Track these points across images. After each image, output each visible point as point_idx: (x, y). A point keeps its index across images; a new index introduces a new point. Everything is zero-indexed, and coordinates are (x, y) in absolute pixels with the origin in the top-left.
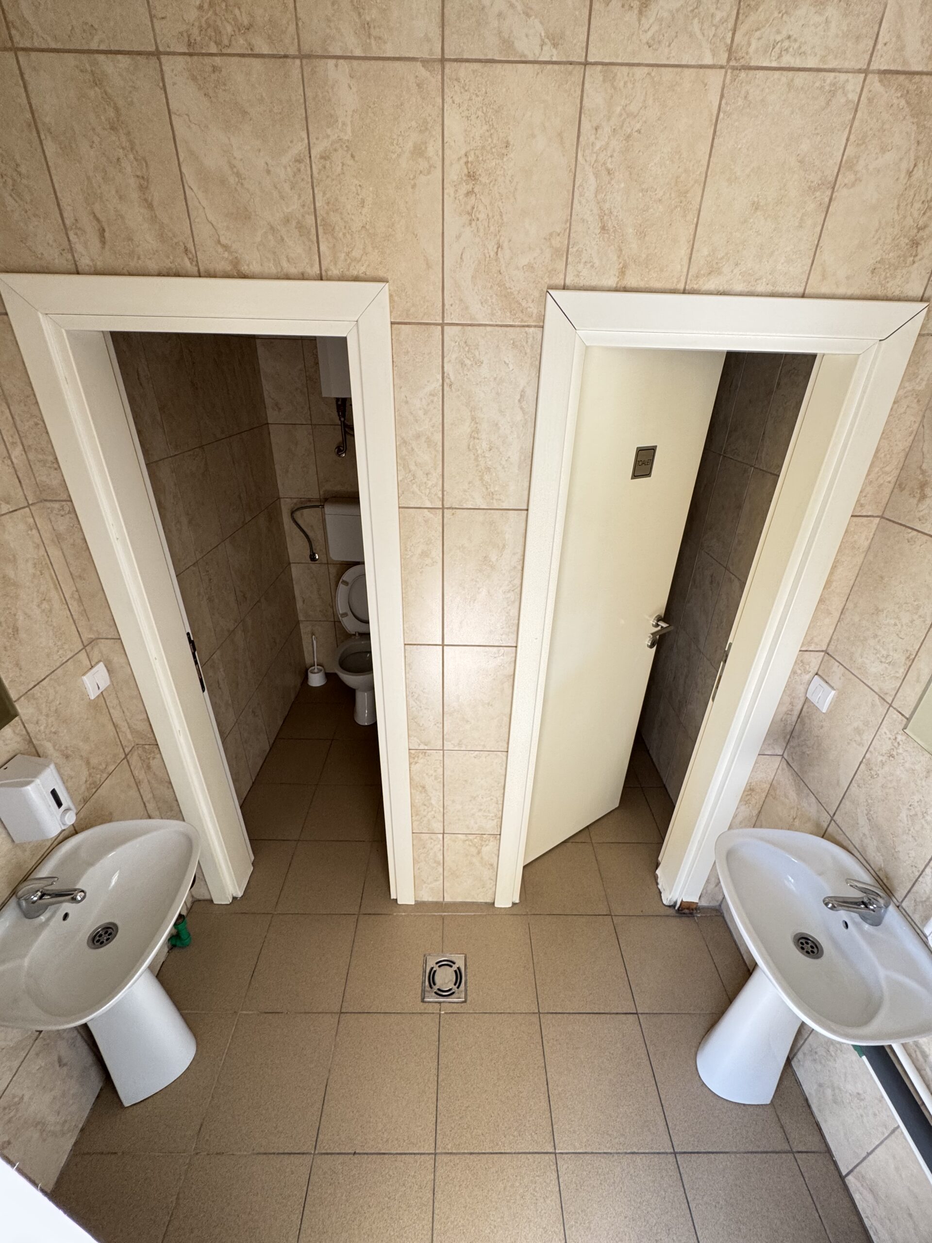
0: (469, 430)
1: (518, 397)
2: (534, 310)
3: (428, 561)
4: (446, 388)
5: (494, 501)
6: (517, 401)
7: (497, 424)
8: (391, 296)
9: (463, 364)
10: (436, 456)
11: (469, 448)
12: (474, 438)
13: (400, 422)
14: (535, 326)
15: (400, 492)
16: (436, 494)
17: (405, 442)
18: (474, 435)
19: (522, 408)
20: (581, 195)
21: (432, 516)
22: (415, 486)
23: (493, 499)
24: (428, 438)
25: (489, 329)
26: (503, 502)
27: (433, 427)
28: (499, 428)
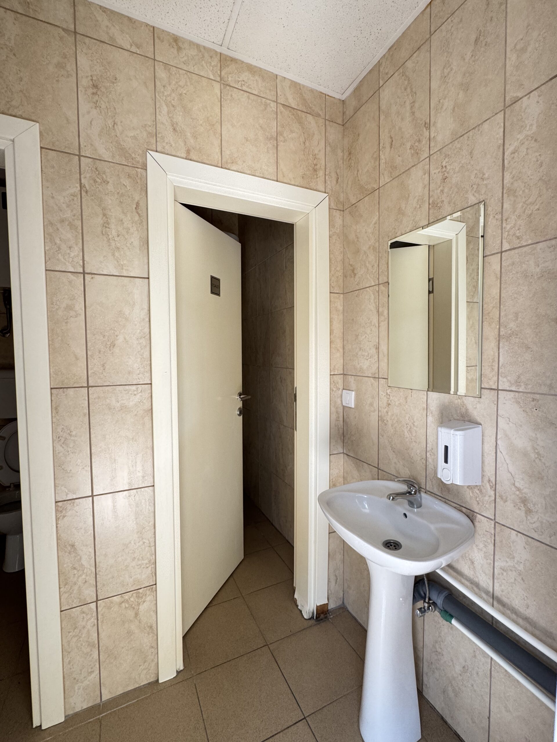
0: (102, 222)
1: (135, 206)
2: (139, 159)
3: (72, 313)
4: (84, 194)
5: (124, 270)
6: (134, 208)
7: (122, 220)
8: (41, 133)
9: (95, 181)
10: (76, 236)
11: (102, 233)
12: (106, 227)
13: (47, 209)
14: (141, 169)
15: (47, 258)
16: (77, 263)
17: (51, 224)
18: (106, 225)
19: (138, 213)
20: (160, 112)
21: (75, 278)
22: (60, 255)
23: (122, 269)
24: (70, 223)
25: (111, 164)
26: (130, 272)
27: (74, 216)
28: (123, 223)
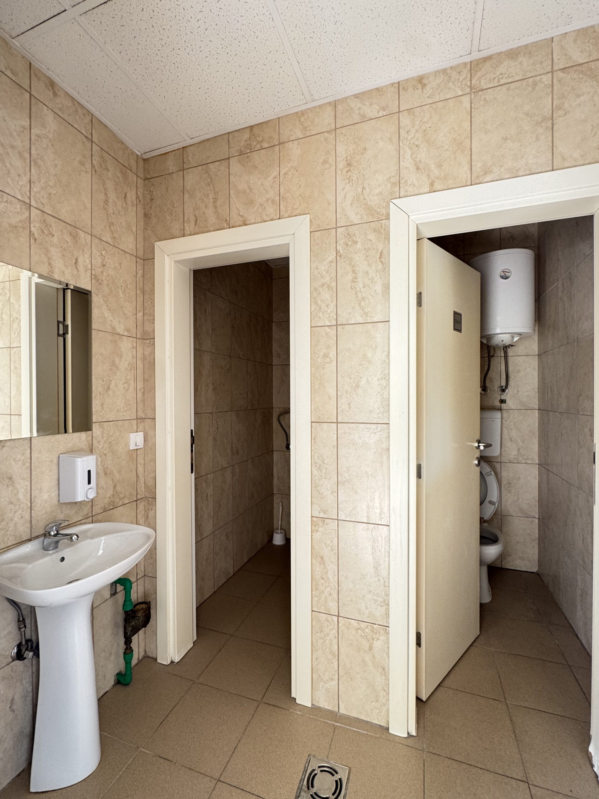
0: (351, 278)
1: (379, 256)
2: (384, 211)
3: (328, 360)
4: (338, 258)
5: (368, 318)
6: (378, 258)
7: (367, 272)
8: (311, 221)
9: (347, 245)
10: (332, 295)
11: (351, 287)
12: (354, 282)
13: (313, 279)
14: (386, 219)
15: (312, 318)
16: (333, 317)
17: (315, 289)
18: (354, 280)
19: (381, 262)
20: (404, 158)
21: (330, 330)
22: (320, 313)
23: (367, 316)
24: (328, 285)
25: (360, 225)
26: (374, 317)
27: (331, 279)
28: (368, 275)
